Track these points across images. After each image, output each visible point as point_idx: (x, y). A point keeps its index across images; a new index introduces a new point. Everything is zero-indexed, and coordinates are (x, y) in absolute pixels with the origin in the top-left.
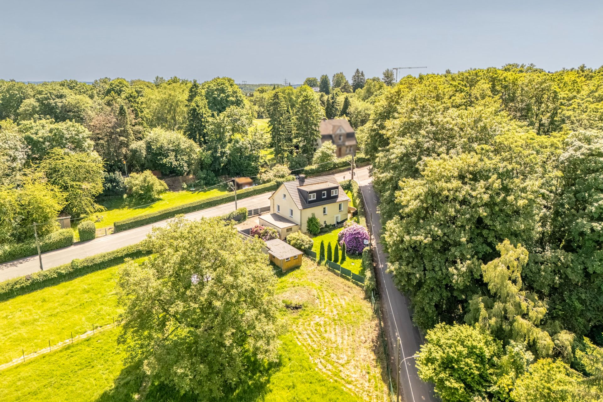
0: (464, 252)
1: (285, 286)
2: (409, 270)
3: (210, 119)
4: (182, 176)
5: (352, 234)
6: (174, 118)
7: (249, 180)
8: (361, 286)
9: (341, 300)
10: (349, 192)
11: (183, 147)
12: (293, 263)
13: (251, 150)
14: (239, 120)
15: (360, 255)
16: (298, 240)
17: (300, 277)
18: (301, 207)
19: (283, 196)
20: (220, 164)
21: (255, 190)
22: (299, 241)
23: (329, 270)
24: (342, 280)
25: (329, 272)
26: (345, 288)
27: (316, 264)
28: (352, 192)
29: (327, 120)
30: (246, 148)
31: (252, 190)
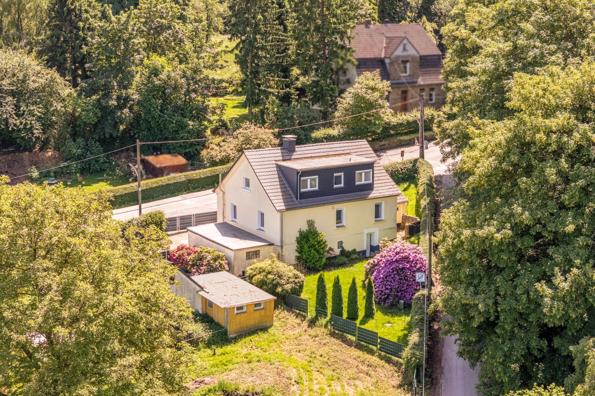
0: (572, 256)
1: (230, 361)
2: (468, 300)
3: (97, 24)
4: (30, 150)
5: (391, 263)
6: (17, 24)
7: (181, 160)
8: (396, 364)
9: (347, 387)
10: (412, 186)
11: (32, 86)
12: (253, 319)
13: (188, 92)
14: (169, 28)
15: (407, 308)
16: (269, 273)
17: (265, 347)
18: (281, 206)
19: (243, 184)
20: (115, 125)
21: (190, 181)
22: (270, 276)
23: (332, 334)
24: (358, 353)
25: (333, 340)
26: (361, 367)
27: (305, 324)
28: (416, 185)
29: (375, 26)
30: (176, 88)
31: (183, 179)
